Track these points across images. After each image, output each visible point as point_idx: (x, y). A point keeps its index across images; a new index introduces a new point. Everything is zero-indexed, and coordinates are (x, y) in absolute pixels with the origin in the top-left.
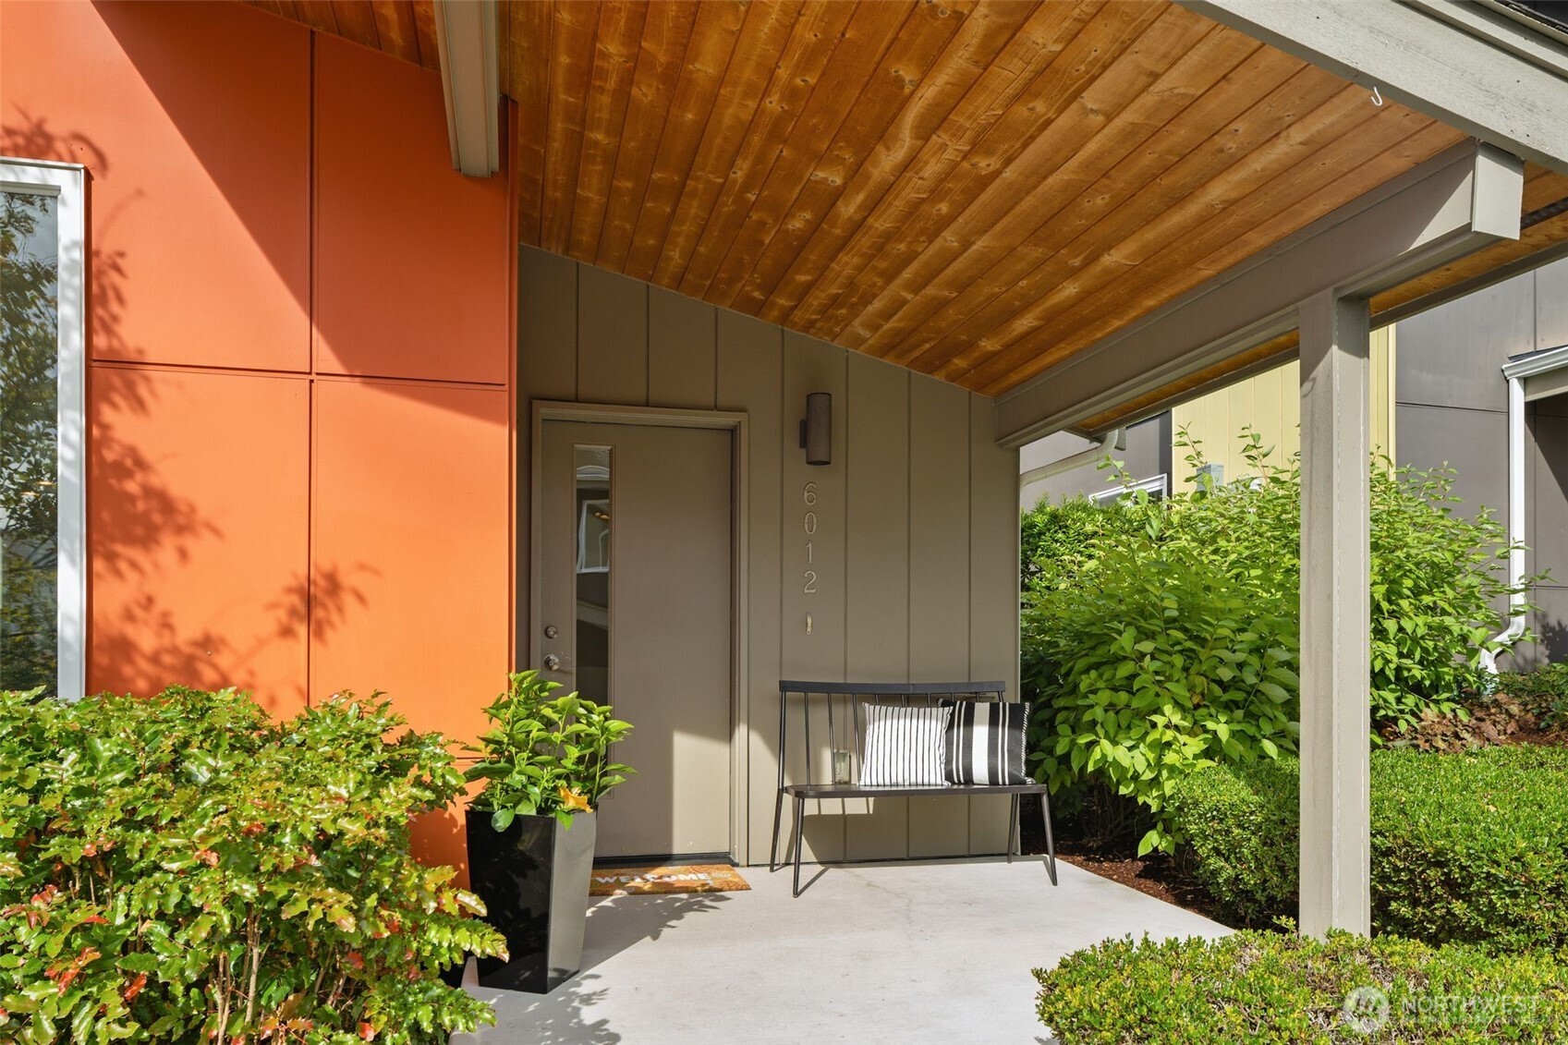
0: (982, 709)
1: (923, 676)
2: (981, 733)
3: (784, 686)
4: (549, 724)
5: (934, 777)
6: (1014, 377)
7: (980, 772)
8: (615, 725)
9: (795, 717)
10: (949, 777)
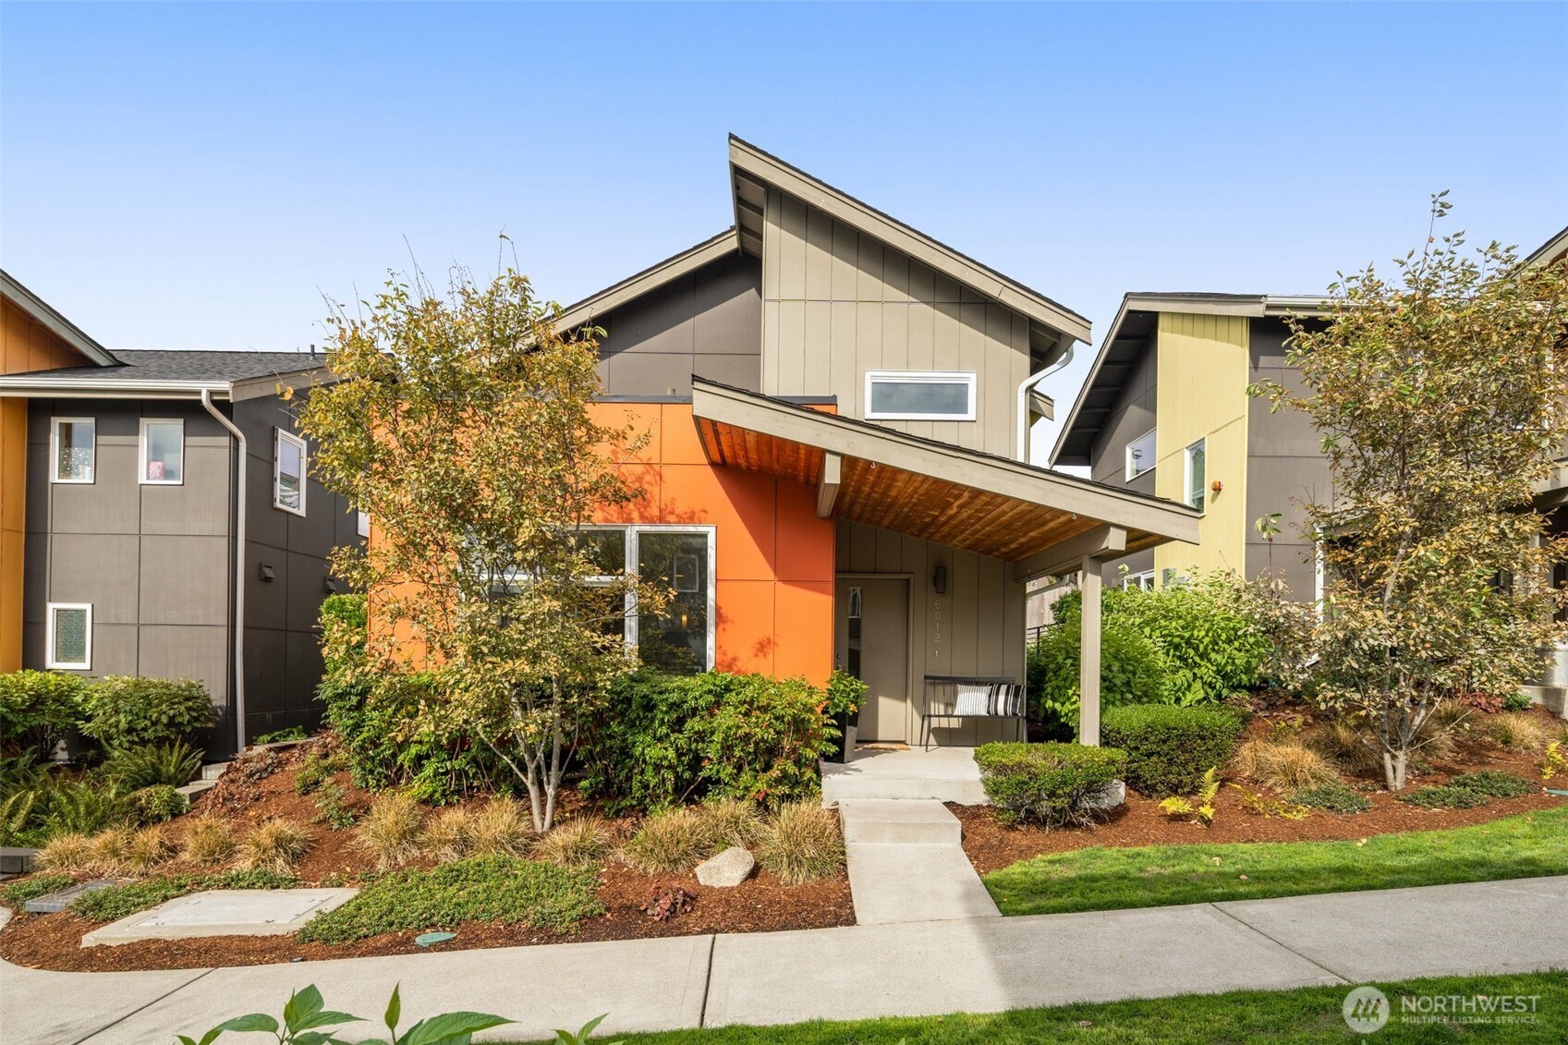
0: (1004, 688)
1: (982, 675)
2: (1002, 698)
3: (926, 677)
4: (845, 686)
5: (983, 712)
6: (1023, 557)
7: (1001, 711)
8: (864, 687)
9: (930, 689)
10: (988, 712)
